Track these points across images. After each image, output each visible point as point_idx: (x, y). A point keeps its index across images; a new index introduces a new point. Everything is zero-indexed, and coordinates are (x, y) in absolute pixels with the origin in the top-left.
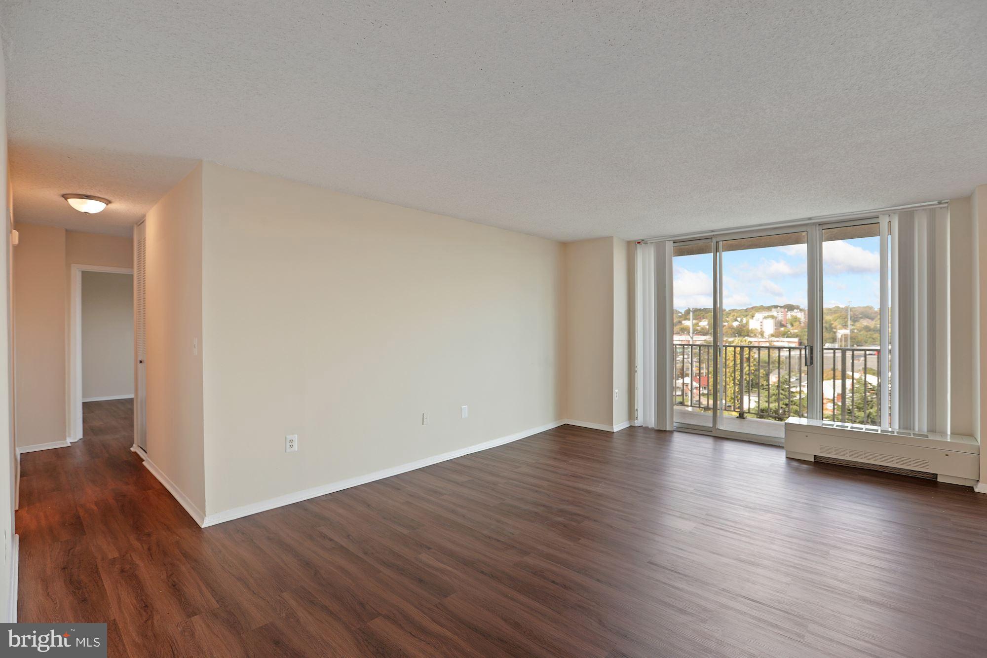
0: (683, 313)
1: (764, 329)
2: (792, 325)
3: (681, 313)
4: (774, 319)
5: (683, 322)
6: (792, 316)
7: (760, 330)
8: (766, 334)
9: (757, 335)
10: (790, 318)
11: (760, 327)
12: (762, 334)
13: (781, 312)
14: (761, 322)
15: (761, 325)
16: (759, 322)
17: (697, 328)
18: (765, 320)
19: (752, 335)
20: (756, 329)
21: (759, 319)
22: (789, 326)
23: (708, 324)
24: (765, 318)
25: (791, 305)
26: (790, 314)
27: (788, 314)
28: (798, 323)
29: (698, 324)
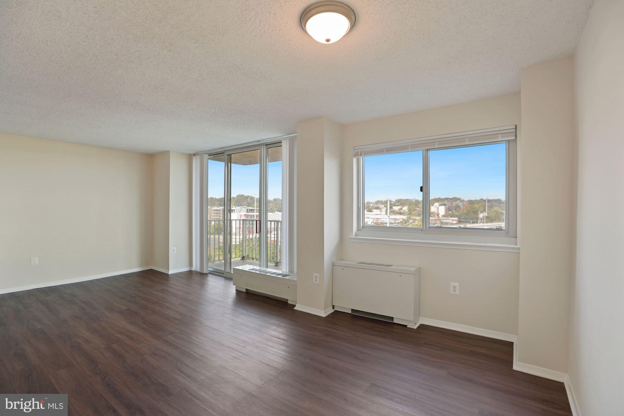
0: (394, 202)
1: (440, 212)
2: (456, 210)
3: (393, 202)
4: (445, 206)
5: (393, 207)
6: (456, 204)
7: (437, 213)
8: (440, 215)
9: (435, 215)
10: (455, 205)
11: (437, 211)
12: (438, 215)
13: (450, 202)
14: (438, 208)
15: (438, 210)
16: (437, 208)
17: (401, 211)
18: (440, 207)
19: (432, 216)
20: (434, 212)
21: (436, 206)
22: (454, 210)
23: (408, 209)
24: (441, 205)
25: (456, 197)
26: (454, 204)
27: (454, 203)
28: (459, 209)
29: (402, 208)
